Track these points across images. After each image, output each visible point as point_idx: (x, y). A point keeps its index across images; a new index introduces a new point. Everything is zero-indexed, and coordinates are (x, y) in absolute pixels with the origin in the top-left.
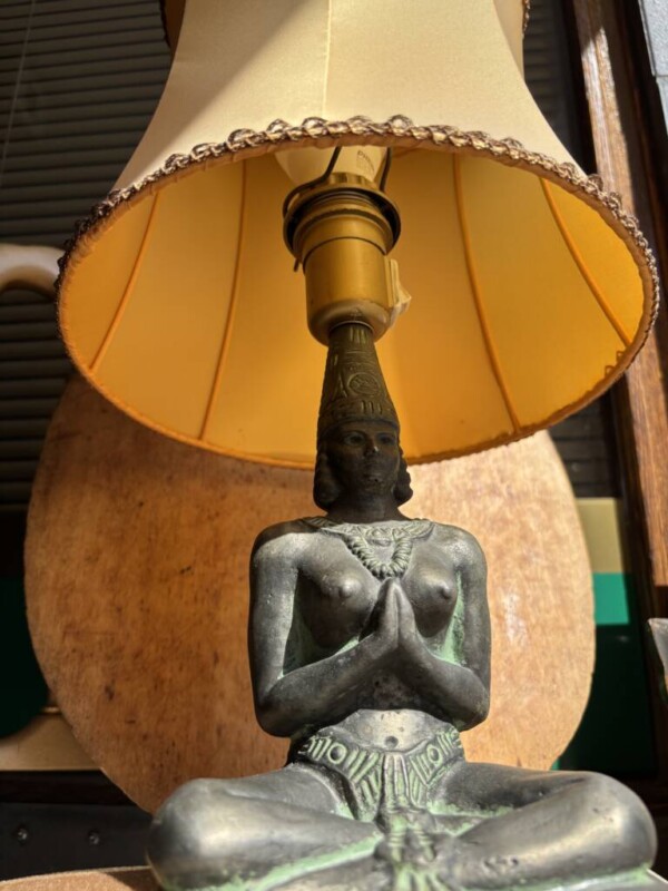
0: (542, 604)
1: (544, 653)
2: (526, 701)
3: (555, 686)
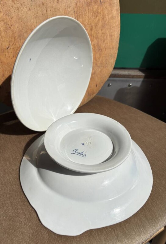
0: (106, 41)
1: (105, 56)
2: (99, 70)
3: (107, 65)
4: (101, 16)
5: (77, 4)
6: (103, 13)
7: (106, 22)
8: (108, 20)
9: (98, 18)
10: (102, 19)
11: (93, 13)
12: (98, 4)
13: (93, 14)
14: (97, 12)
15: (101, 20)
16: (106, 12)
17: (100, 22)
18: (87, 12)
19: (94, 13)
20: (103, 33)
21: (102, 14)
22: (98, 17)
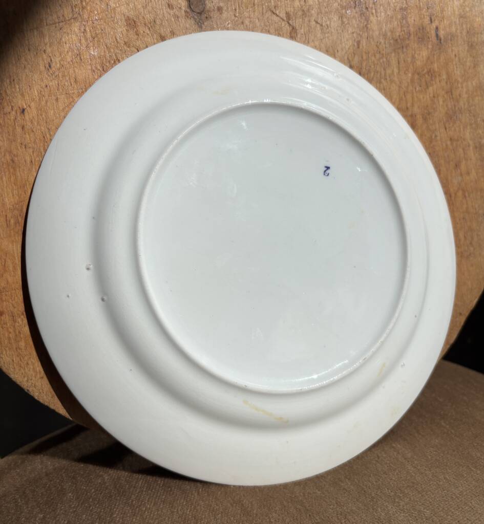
4: (443, 84)
5: (359, 43)
6: (447, 73)
7: (461, 103)
8: (465, 96)
9: (431, 88)
10: (447, 93)
11: (413, 74)
12: (430, 47)
13: (416, 77)
14: (429, 72)
15: (444, 96)
16: (458, 72)
17: (441, 103)
18: (396, 70)
19: (418, 74)
20: (451, 139)
21: (444, 77)
22: (432, 85)
